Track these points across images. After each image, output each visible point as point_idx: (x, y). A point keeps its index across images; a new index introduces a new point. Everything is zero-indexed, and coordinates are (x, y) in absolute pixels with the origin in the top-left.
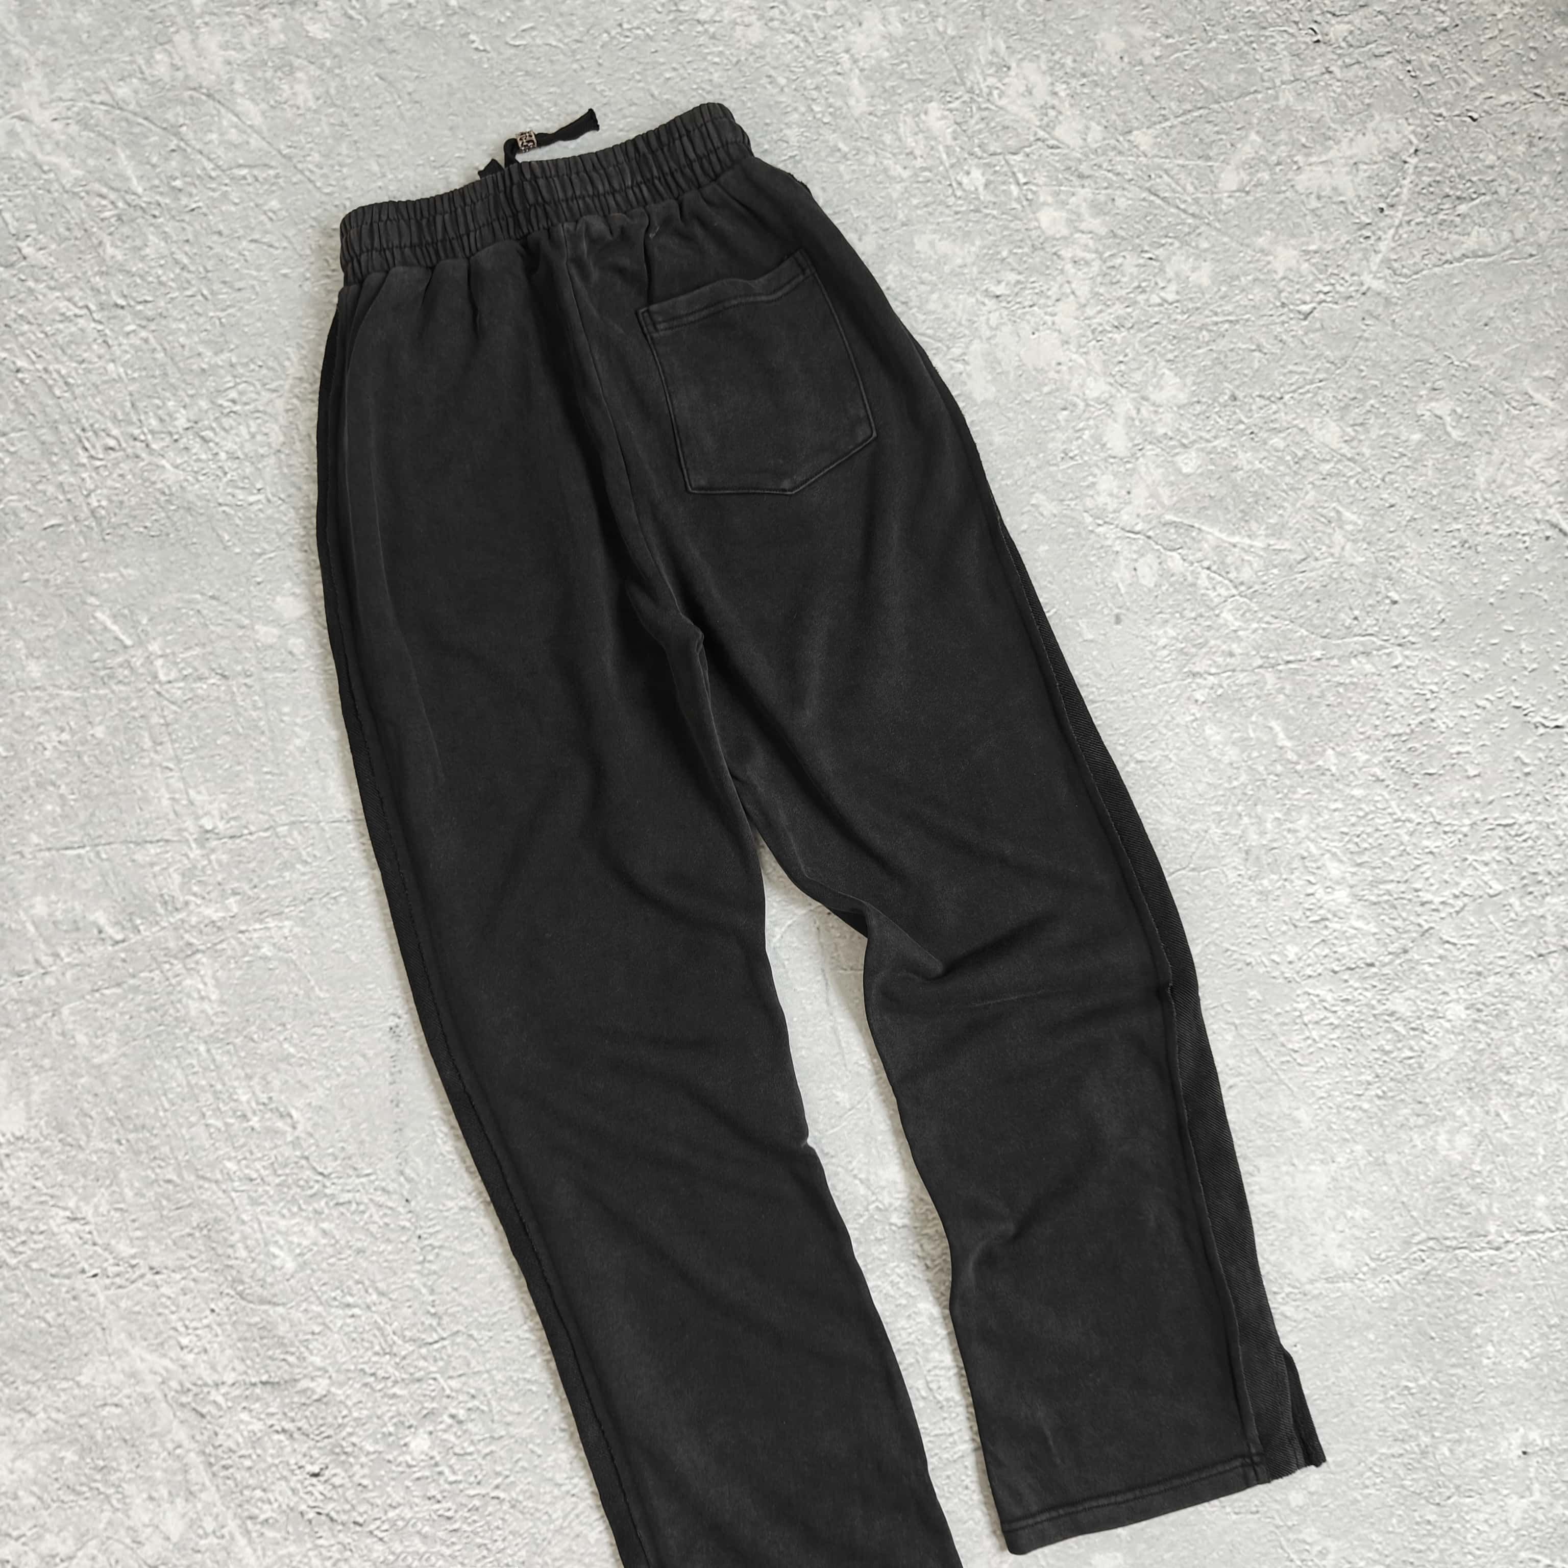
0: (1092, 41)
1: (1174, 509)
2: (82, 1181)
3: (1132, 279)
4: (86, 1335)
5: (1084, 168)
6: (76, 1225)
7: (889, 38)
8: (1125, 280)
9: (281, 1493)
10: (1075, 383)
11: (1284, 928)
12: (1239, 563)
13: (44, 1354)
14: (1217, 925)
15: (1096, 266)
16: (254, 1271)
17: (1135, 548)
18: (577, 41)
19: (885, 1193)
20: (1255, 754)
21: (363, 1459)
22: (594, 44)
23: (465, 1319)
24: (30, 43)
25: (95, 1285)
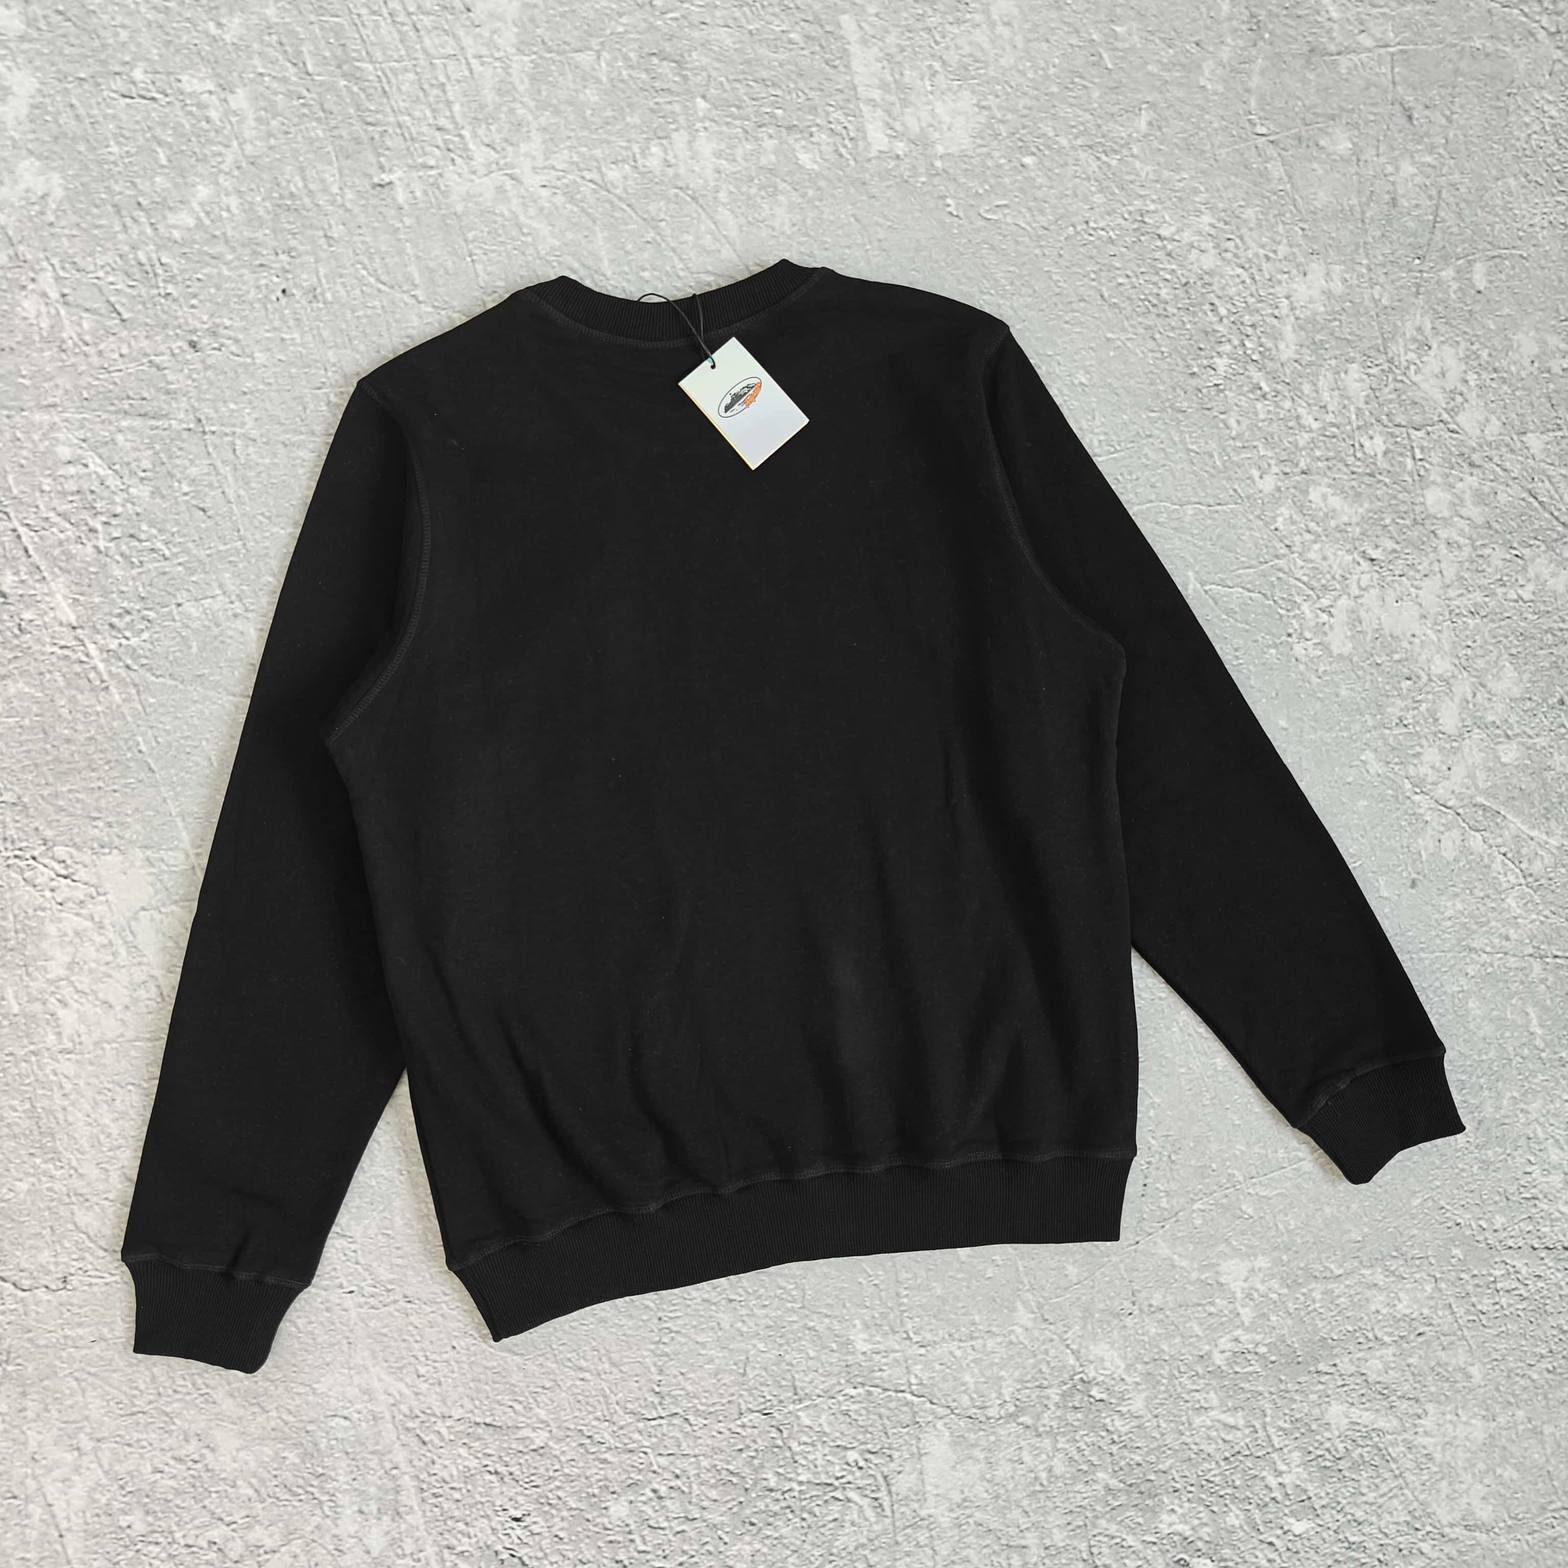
0: (1510, 340)
1: (1487, 793)
3: (1497, 570)
4: (332, 1345)
5: (1476, 458)
7: (1328, 294)
8: (1489, 570)
9: (481, 1532)
10: (1424, 657)
11: (1497, 1198)
12: (1532, 855)
14: (1438, 1183)
15: (1467, 550)
17: (1443, 821)
18: (1046, 229)
19: (1092, 1367)
20: (1508, 1034)
21: (565, 1513)
22: (1060, 235)
23: (685, 1404)
24: (536, 107)
25: (349, 1301)
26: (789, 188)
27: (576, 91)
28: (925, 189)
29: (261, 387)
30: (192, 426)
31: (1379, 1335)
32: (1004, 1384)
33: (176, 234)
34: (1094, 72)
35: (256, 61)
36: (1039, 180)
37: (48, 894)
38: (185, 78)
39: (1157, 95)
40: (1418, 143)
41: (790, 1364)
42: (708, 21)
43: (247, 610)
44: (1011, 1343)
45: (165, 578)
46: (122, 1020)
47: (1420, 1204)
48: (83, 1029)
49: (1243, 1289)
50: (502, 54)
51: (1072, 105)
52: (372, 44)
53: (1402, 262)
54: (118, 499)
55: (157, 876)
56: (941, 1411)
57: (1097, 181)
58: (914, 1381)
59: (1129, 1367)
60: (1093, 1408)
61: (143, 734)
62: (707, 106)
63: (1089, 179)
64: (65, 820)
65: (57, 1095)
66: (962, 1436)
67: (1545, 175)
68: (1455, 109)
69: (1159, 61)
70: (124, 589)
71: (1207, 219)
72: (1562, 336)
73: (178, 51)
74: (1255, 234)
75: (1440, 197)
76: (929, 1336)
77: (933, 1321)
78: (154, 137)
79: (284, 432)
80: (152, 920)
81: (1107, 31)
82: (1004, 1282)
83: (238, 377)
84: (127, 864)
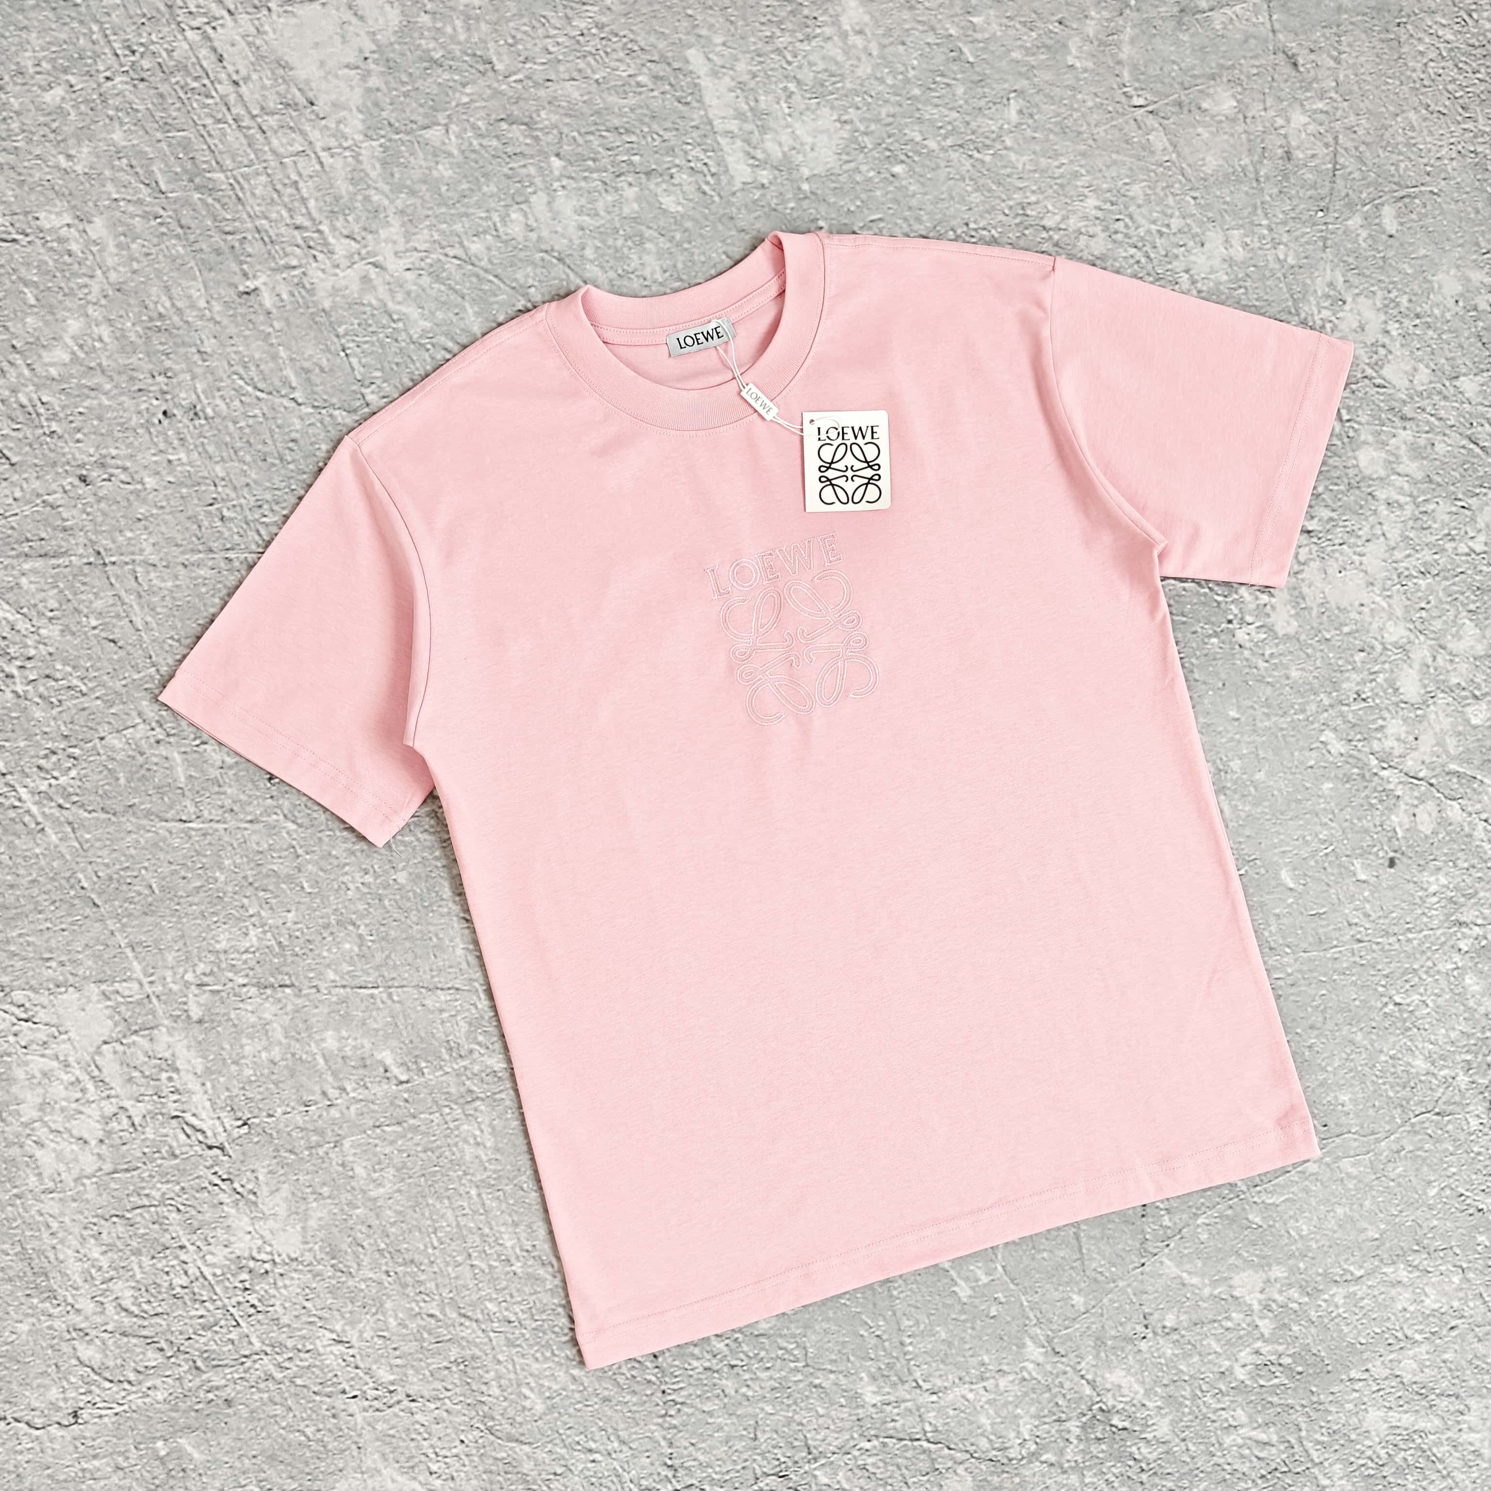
0: (1430, 282)
1: (1459, 759)
2: (350, 1307)
3: (1444, 525)
4: (342, 1451)
5: (1407, 410)
6: (341, 1348)
7: (1230, 261)
8: (1435, 526)
10: (1375, 626)
13: (301, 1466)
14: (1454, 1170)
15: (1409, 510)
16: (505, 1409)
17: (1416, 794)
19: (1110, 1395)
23: (700, 1474)
24: (391, 190)
25: (354, 1406)
26: (656, 234)
27: (429, 169)
28: (795, 215)
29: (154, 511)
30: (92, 559)
31: (1409, 1333)
32: (1021, 1422)
33: (53, 372)
34: (955, 68)
35: (110, 187)
36: (912, 188)
37: (11, 1039)
38: (42, 215)
39: (1026, 82)
40: (1307, 90)
41: (801, 1424)
42: (553, 77)
43: (168, 735)
44: (1024, 1380)
45: (85, 713)
46: (99, 1155)
47: (1438, 1194)
48: (62, 1168)
49: (1260, 1302)
50: (350, 142)
51: (937, 106)
52: (221, 153)
53: (1304, 218)
54: (29, 642)
55: (114, 1008)
56: (959, 1456)
57: (971, 179)
58: (928, 1428)
59: (1148, 1393)
60: (1117, 1437)
61: (83, 871)
62: (562, 163)
63: (963, 179)
64: (19, 964)
65: (45, 1235)
66: (985, 1480)
67: (1447, 103)
68: (1342, 48)
69: (1021, 46)
70: (47, 730)
71: (1092, 202)
72: (1486, 270)
73: (31, 189)
74: (1144, 210)
75: (1337, 143)
76: (939, 1383)
77: (942, 1366)
78: (19, 278)
79: (182, 553)
80: (115, 1052)
81: (964, 23)
82: (1009, 1319)
83: (131, 505)
84: (84, 1000)
